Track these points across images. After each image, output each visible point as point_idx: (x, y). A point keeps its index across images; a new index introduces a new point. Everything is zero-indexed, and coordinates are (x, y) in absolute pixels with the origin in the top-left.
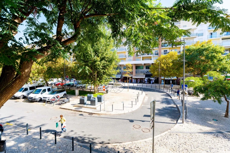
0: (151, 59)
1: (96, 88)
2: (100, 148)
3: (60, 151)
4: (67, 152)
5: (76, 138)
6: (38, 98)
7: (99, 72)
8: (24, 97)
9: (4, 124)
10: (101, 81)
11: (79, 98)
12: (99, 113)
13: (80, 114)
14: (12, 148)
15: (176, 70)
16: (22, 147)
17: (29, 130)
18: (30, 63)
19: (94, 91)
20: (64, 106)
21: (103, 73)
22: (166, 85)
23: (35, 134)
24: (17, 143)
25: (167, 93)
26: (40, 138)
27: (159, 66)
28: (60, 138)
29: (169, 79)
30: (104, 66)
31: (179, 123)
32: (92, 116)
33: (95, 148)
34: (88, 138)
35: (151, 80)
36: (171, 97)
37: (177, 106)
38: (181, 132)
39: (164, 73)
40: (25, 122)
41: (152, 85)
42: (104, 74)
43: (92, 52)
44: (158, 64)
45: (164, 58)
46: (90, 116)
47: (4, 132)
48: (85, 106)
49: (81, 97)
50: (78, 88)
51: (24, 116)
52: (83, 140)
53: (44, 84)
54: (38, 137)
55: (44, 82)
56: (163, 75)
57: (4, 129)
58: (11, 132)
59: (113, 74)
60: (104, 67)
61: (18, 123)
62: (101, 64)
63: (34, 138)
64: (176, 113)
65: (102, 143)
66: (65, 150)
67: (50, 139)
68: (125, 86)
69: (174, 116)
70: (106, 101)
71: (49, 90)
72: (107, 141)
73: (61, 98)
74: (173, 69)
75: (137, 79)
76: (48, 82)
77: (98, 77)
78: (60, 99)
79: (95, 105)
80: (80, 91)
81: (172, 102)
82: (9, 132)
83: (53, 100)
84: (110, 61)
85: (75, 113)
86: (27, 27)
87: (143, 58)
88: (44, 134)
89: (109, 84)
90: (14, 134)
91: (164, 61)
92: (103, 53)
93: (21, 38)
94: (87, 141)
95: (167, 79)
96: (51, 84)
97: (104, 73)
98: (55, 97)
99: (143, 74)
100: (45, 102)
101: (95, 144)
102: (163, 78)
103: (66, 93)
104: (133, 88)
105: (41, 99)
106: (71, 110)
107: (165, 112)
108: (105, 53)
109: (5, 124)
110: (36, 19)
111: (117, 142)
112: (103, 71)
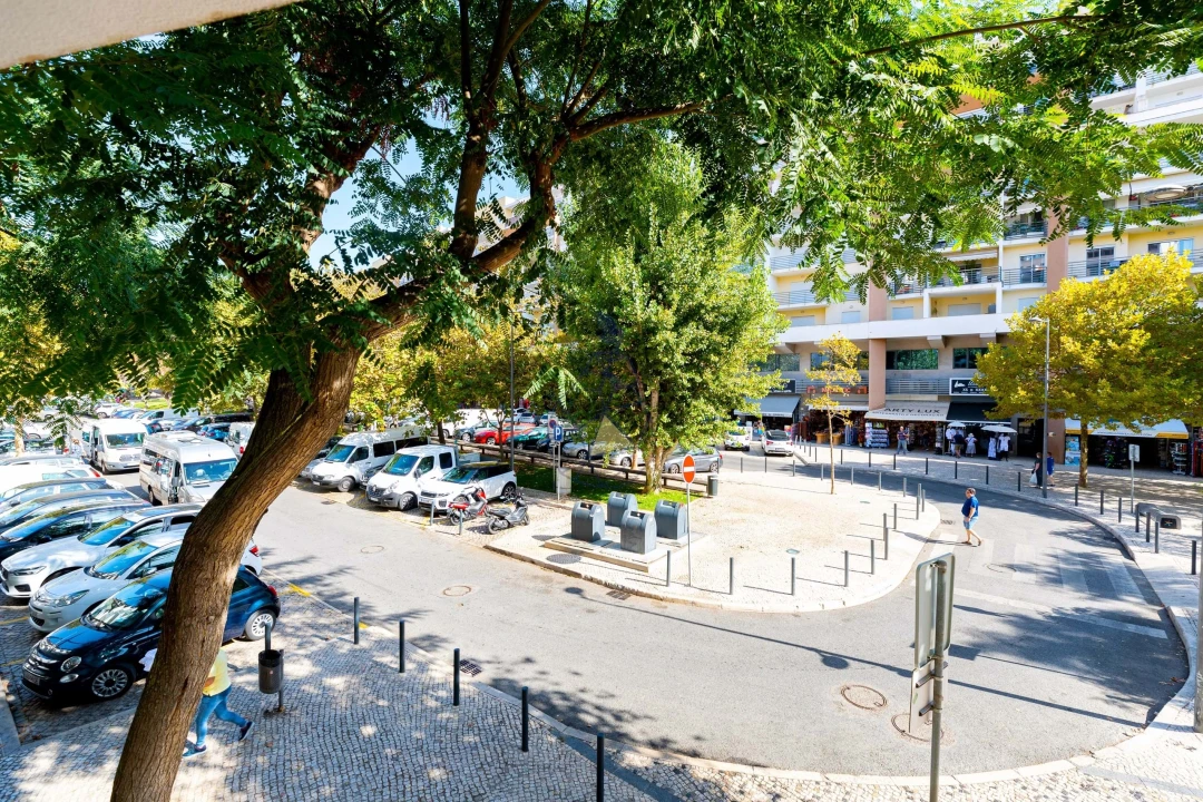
0: (992, 310)
1: (652, 465)
2: (647, 769)
3: (470, 738)
4: (499, 750)
5: (543, 700)
6: (401, 493)
7: (668, 381)
8: (356, 487)
9: (282, 586)
10: (680, 428)
11: (569, 509)
12: (660, 591)
13: (570, 586)
14: (303, 688)
15: (1175, 375)
16: (334, 690)
17: (362, 628)
18: (350, 355)
19: (642, 478)
20: (501, 540)
21: (688, 389)
22: (1093, 474)
23: (381, 645)
24: (318, 669)
25: (1098, 526)
26: (397, 666)
27: (1042, 349)
28: (474, 684)
29: (1122, 431)
30: (698, 354)
31: (1168, 727)
32: (624, 603)
33: (626, 762)
34: (598, 708)
35: (992, 434)
36: (1128, 554)
37: (1166, 613)
38: (1172, 788)
39: (1081, 396)
40: (352, 587)
41: (992, 465)
42: (695, 397)
43: (636, 283)
44: (1036, 338)
45: (1086, 301)
46: (616, 601)
47: (283, 619)
48: (596, 549)
49: (580, 502)
50: (568, 458)
51: (349, 565)
52: (575, 710)
53: (429, 432)
54: (390, 660)
55: (429, 425)
56: (1075, 405)
57: (283, 606)
58: (303, 623)
59: (743, 395)
60: (697, 360)
61: (327, 591)
62: (678, 346)
63: (376, 663)
64: (1156, 661)
65: (660, 745)
66: (493, 740)
67: (437, 681)
68: (820, 461)
69: (1132, 674)
70: (703, 534)
71: (445, 460)
72: (685, 742)
73: (491, 501)
74: (1153, 368)
75: (893, 427)
76: (444, 426)
77: (662, 407)
78: (490, 508)
79: (641, 551)
80: (575, 475)
81: (1133, 585)
82: (298, 624)
83: (459, 509)
84: (732, 325)
85: (548, 580)
86: (359, 202)
87: (935, 301)
88: (415, 652)
89: (727, 448)
90: (311, 632)
91: (1080, 318)
92: (693, 286)
93: (327, 257)
94: (590, 720)
95: (1101, 431)
96: (458, 435)
97: (697, 390)
98: (470, 496)
99: (935, 397)
100: (427, 514)
101: (629, 743)
102: (1073, 425)
103: (514, 480)
104: (865, 476)
105: (415, 498)
106: (533, 562)
107: (1070, 638)
108: (704, 288)
109: (287, 590)
110: (391, 162)
111: (739, 755)
112: (690, 380)
